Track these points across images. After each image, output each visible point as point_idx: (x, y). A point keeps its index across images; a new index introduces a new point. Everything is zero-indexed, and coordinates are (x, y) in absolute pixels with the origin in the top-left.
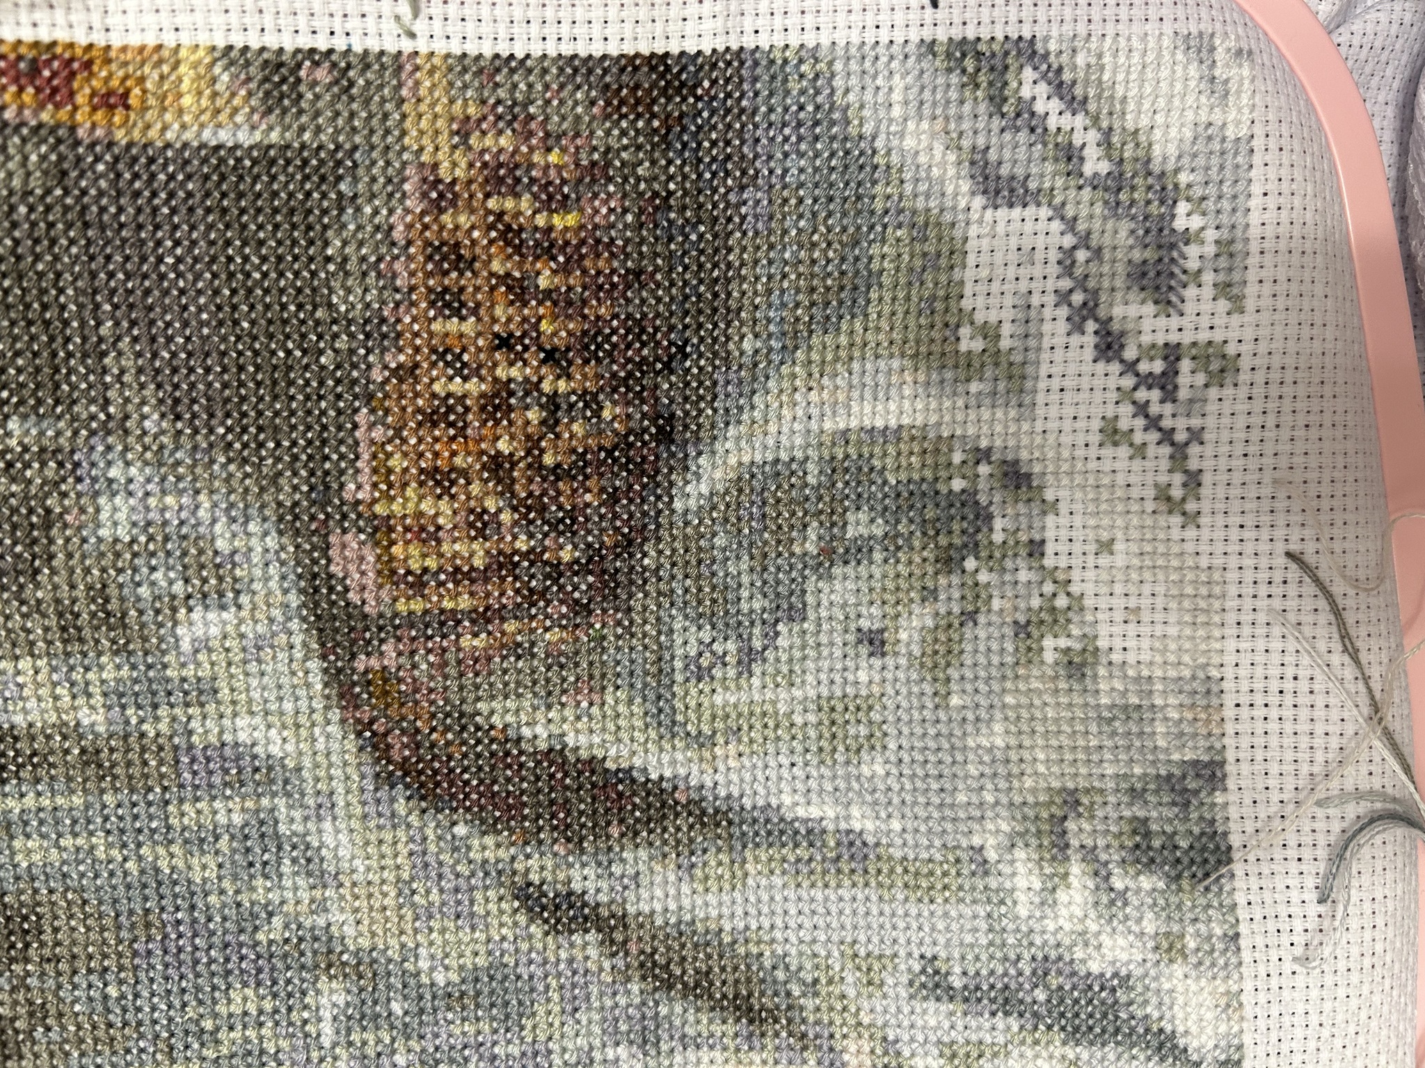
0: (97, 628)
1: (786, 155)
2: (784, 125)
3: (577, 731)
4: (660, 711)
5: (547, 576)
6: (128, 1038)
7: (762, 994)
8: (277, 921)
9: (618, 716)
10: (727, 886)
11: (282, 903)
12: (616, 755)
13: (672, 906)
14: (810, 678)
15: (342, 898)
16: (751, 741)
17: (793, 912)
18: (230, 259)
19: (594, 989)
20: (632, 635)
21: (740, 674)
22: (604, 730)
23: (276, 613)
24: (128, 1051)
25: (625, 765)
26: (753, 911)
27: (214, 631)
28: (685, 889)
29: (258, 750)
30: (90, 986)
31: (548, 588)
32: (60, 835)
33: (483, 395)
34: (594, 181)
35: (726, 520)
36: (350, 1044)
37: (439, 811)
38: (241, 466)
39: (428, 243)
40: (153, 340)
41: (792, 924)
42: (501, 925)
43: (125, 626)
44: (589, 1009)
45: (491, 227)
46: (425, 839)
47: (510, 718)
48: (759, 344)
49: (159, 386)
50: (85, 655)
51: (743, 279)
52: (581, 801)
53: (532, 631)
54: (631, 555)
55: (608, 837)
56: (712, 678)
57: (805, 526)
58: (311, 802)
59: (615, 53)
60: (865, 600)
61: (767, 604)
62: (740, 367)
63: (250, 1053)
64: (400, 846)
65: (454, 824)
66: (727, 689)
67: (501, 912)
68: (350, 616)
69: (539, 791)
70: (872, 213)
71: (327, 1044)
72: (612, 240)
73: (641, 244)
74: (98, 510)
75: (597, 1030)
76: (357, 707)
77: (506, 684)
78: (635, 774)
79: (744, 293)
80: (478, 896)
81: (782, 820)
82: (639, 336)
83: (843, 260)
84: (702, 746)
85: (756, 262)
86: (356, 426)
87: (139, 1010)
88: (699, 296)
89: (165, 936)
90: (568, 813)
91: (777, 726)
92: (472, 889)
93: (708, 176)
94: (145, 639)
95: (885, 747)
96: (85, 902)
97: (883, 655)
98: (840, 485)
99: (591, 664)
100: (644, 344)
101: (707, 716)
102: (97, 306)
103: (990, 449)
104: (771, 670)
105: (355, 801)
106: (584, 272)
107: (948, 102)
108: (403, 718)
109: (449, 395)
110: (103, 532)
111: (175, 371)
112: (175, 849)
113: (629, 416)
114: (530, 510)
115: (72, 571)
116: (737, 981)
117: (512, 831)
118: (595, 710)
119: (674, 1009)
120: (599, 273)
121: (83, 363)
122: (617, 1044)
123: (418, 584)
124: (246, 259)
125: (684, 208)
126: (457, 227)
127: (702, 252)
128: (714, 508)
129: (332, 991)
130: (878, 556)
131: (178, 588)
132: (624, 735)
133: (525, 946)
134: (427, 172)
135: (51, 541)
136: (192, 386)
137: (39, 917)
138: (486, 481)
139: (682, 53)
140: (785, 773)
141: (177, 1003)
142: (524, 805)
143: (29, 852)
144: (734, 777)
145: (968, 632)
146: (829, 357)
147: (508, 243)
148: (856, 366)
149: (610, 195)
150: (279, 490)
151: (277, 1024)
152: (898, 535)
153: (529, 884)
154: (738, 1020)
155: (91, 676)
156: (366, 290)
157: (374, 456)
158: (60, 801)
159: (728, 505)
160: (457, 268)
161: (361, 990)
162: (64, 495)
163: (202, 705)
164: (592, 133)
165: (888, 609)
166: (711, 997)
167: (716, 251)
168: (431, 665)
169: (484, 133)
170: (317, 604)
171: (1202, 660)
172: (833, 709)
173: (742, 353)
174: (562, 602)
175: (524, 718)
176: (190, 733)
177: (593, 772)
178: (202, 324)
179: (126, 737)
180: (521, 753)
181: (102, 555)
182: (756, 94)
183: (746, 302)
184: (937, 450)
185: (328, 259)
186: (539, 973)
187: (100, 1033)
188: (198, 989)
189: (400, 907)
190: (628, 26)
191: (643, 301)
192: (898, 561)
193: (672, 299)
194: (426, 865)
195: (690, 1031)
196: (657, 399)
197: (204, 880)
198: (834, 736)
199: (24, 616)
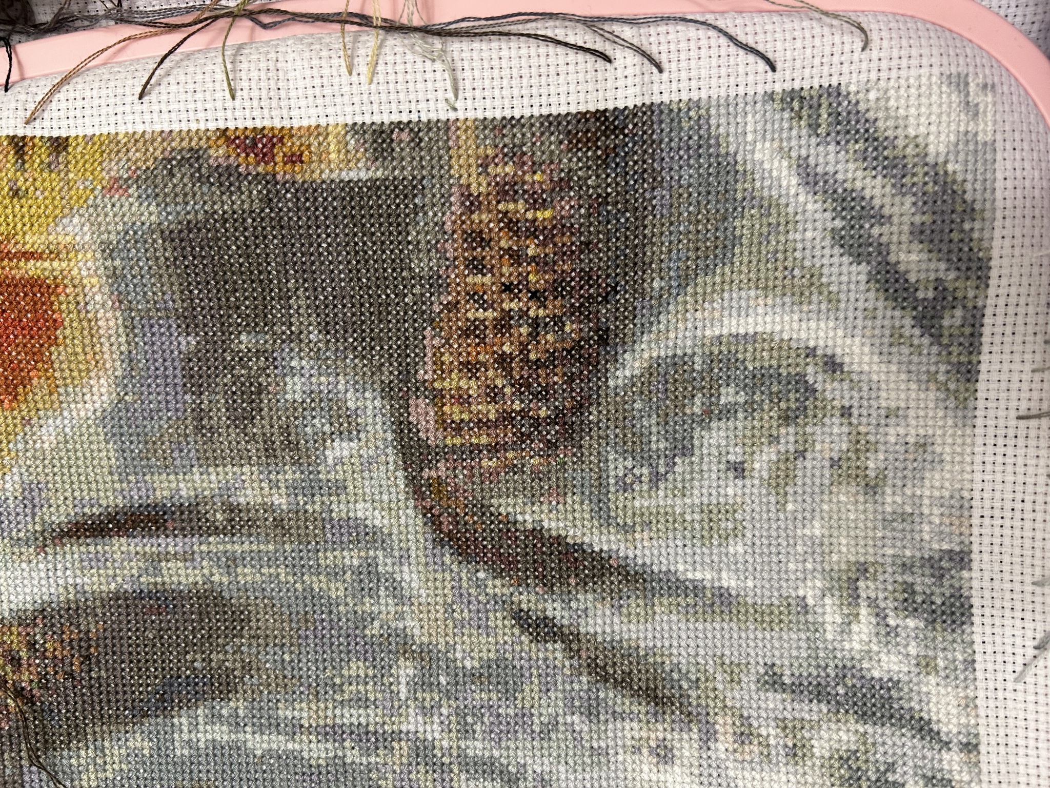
0: (284, 450)
1: (681, 167)
2: (680, 149)
3: (550, 519)
4: (601, 509)
5: (531, 426)
6: (295, 685)
7: (664, 687)
8: (376, 624)
9: (574, 511)
10: (642, 620)
11: (380, 613)
12: (574, 534)
13: (608, 630)
14: (696, 492)
15: (413, 612)
16: (658, 530)
17: (684, 636)
18: (356, 244)
19: (559, 678)
20: (583, 462)
21: (651, 489)
22: (566, 519)
23: (379, 443)
24: (294, 693)
25: (579, 541)
26: (658, 635)
27: (346, 453)
28: (616, 620)
29: (368, 522)
30: (275, 654)
31: (532, 433)
32: (261, 567)
33: (495, 319)
34: (561, 190)
35: (642, 393)
36: (416, 699)
37: (469, 563)
38: (362, 360)
39: (464, 232)
40: (315, 289)
41: (683, 644)
42: (504, 634)
43: (298, 449)
44: (556, 690)
45: (501, 221)
46: (461, 579)
47: (510, 509)
48: (663, 284)
49: (318, 315)
50: (277, 465)
51: (654, 244)
52: (552, 561)
53: (523, 457)
54: (582, 414)
55: (569, 585)
56: (633, 490)
57: (693, 396)
58: (396, 554)
59: (574, 111)
60: (732, 443)
61: (668, 445)
62: (651, 298)
63: (360, 699)
64: (446, 583)
65: (478, 571)
66: (642, 497)
67: (504, 626)
68: (420, 447)
69: (527, 554)
70: (735, 200)
71: (403, 698)
72: (572, 225)
73: (589, 226)
74: (285, 384)
75: (560, 703)
76: (423, 499)
77: (508, 489)
78: (585, 547)
79: (654, 253)
80: (491, 615)
81: (678, 580)
82: (588, 281)
83: (717, 230)
84: (627, 532)
85: (662, 234)
86: (424, 338)
87: (300, 669)
88: (626, 256)
89: (316, 628)
90: (544, 569)
91: (675, 521)
92: (487, 611)
93: (632, 182)
94: (309, 457)
95: (744, 536)
96: (274, 605)
97: (744, 478)
98: (716, 370)
99: (558, 479)
100: (591, 286)
101: (630, 513)
102: (287, 271)
103: (815, 348)
104: (671, 486)
105: (421, 554)
106: (555, 245)
107: (782, 129)
108: (449, 507)
109: (476, 319)
110: (287, 396)
111: (327, 306)
112: (322, 577)
113: (581, 330)
114: (522, 386)
115: (271, 418)
116: (648, 679)
117: (511, 578)
118: (560, 507)
119: (608, 694)
120: (563, 245)
121: (279, 303)
122: (573, 714)
123: (458, 430)
124: (365, 243)
125: (617, 203)
126: (481, 222)
127: (627, 229)
128: (634, 385)
129: (406, 667)
130: (740, 415)
131: (327, 428)
132: (578, 523)
133: (518, 648)
134: (464, 190)
135: (261, 401)
136: (336, 315)
137: (250, 613)
138: (497, 369)
139: (616, 109)
140: (680, 550)
141: (321, 667)
142: (519, 562)
143: (245, 575)
144: (647, 552)
145: (799, 463)
146: (709, 290)
147: (510, 230)
148: (726, 295)
149: (571, 198)
150: (382, 374)
151: (375, 684)
152: (753, 402)
153: (521, 610)
154: (648, 703)
155: (279, 477)
156: (430, 260)
157: (434, 355)
158: (262, 547)
159: (643, 384)
160: (481, 246)
161: (423, 668)
162: (268, 376)
163: (338, 495)
164: (560, 161)
165: (748, 449)
166: (632, 688)
167: (637, 228)
168: (465, 476)
169: (497, 165)
170: (402, 439)
171: (958, 486)
172: (711, 512)
173: (652, 289)
174: (540, 441)
175: (518, 510)
176: (332, 511)
177: (559, 544)
178: (341, 280)
179: (297, 512)
180: (517, 530)
181: (287, 409)
182: (662, 131)
183: (656, 258)
184: (780, 348)
185: (409, 243)
186: (527, 665)
187: (279, 681)
188: (333, 660)
189: (446, 620)
190: (582, 95)
191: (591, 260)
192: (753, 419)
193: (609, 258)
194: (461, 595)
195: (618, 709)
196: (598, 319)
197: (337, 597)
198: (711, 528)
199: (247, 442)
